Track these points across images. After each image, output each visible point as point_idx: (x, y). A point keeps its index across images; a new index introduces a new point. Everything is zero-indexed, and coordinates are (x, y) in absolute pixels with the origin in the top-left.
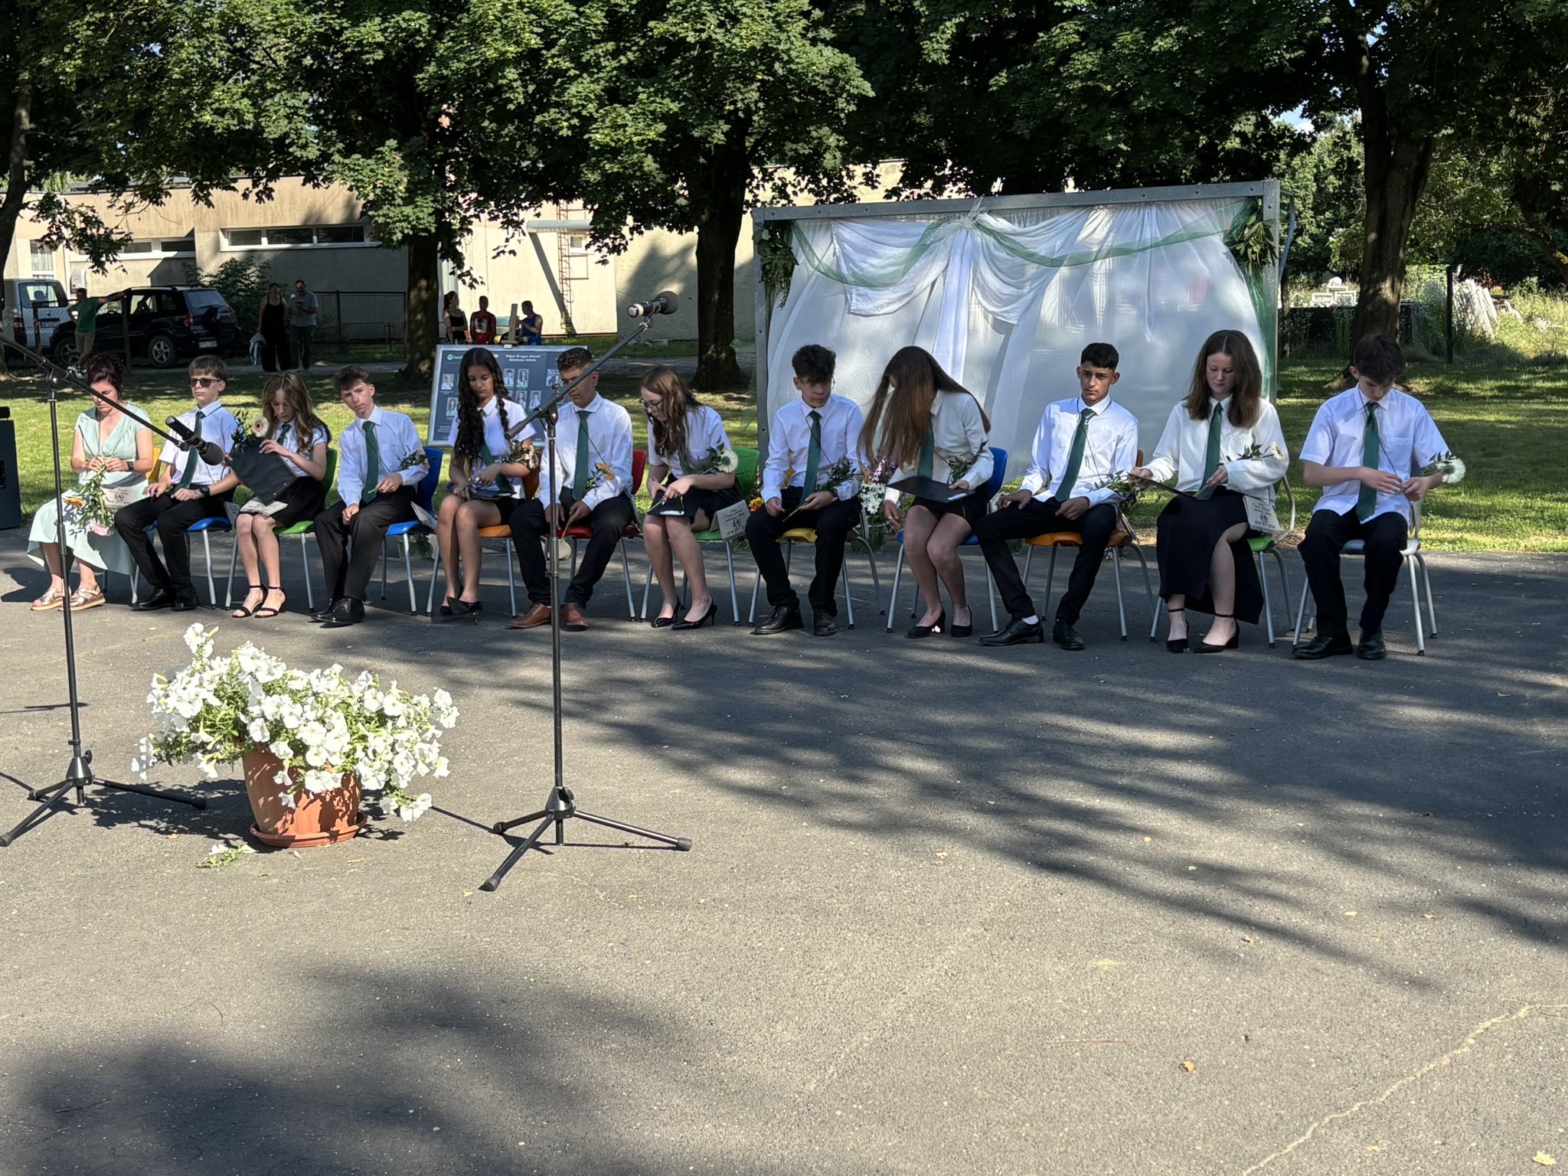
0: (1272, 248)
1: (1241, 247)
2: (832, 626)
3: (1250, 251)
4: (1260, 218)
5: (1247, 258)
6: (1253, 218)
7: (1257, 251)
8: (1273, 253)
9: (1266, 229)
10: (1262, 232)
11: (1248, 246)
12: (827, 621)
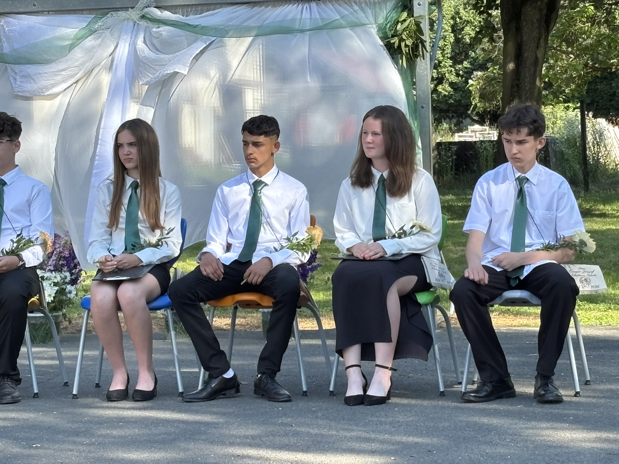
0: (423, 42)
1: (395, 40)
2: (16, 394)
3: (403, 44)
4: (411, 14)
5: (401, 52)
6: (405, 15)
7: (410, 44)
8: (424, 46)
9: (418, 24)
10: (414, 27)
11: (401, 40)
12: (11, 390)
